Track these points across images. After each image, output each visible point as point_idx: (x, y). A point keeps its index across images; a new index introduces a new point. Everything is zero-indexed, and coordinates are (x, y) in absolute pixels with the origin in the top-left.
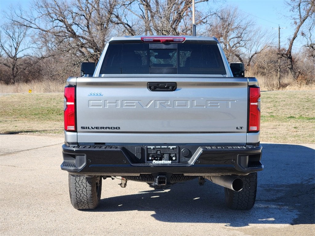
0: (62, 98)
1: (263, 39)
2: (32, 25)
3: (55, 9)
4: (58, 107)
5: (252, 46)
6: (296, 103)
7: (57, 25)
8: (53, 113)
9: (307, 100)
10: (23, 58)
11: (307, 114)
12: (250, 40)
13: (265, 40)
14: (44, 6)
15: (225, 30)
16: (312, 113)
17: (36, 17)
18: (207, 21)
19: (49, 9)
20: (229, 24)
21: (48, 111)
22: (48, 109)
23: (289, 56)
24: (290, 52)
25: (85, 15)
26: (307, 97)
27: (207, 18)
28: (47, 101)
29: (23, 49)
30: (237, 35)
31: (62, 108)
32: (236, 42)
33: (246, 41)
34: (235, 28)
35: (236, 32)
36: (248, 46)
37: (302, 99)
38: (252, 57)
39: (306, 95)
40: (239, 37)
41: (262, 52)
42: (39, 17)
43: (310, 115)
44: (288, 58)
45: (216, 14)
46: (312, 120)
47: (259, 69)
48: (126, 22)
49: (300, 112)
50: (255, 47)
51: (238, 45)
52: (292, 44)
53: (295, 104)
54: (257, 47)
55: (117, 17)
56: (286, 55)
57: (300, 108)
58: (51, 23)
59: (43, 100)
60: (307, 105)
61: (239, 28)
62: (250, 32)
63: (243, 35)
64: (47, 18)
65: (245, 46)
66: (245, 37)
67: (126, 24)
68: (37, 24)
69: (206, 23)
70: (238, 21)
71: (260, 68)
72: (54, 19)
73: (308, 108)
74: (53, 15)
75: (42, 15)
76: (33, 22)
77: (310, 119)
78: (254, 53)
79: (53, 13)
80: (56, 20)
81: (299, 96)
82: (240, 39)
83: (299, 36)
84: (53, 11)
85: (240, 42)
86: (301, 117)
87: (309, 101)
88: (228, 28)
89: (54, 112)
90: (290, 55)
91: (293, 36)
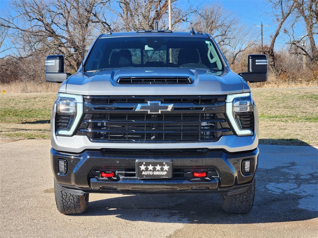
0: (22, 99)
1: (247, 36)
2: (10, 25)
3: (33, 8)
4: (16, 108)
5: (236, 44)
6: (261, 101)
7: (36, 25)
8: (9, 114)
9: (272, 98)
10: (5, 58)
11: (269, 112)
12: (234, 38)
13: (249, 37)
14: (22, 5)
15: (209, 28)
16: (275, 111)
17: (14, 16)
18: (187, 19)
19: (27, 8)
20: (213, 22)
21: (4, 112)
22: (5, 110)
23: (270, 53)
24: (272, 50)
25: (63, 14)
26: (273, 95)
27: (187, 15)
28: (6, 102)
29: (5, 49)
30: (221, 32)
31: (20, 109)
32: (220, 40)
33: (230, 39)
34: (220, 25)
35: (220, 29)
36: (232, 44)
37: (268, 97)
38: (236, 55)
39: (273, 93)
40: (223, 35)
41: (246, 49)
42: (18, 17)
43: (272, 113)
44: (270, 55)
45: (196, 11)
46: (273, 118)
47: (243, 67)
48: (104, 21)
49: (263, 110)
50: (239, 45)
51: (222, 43)
52: (274, 42)
53: (259, 102)
54: (242, 44)
55: (95, 15)
56: (268, 53)
57: (264, 106)
58: (29, 22)
59: (2, 101)
60: (271, 103)
61: (224, 26)
62: (235, 29)
63: (227, 33)
64: (25, 18)
65: (229, 44)
66: (229, 35)
67: (104, 22)
68: (15, 24)
69: (186, 21)
70: (222, 19)
71: (245, 66)
72: (31, 18)
73: (272, 106)
74: (31, 14)
75: (20, 14)
76: (11, 21)
77: (271, 118)
78: (239, 51)
79: (31, 12)
80: (34, 19)
81: (265, 94)
82: (224, 37)
83: (281, 33)
84: (32, 10)
85: (225, 40)
86: (262, 116)
87: (274, 99)
88: (212, 26)
89: (11, 113)
90: (272, 52)
91: (275, 34)
